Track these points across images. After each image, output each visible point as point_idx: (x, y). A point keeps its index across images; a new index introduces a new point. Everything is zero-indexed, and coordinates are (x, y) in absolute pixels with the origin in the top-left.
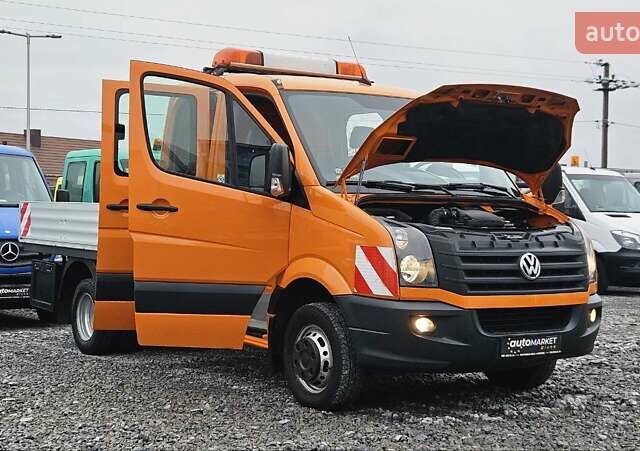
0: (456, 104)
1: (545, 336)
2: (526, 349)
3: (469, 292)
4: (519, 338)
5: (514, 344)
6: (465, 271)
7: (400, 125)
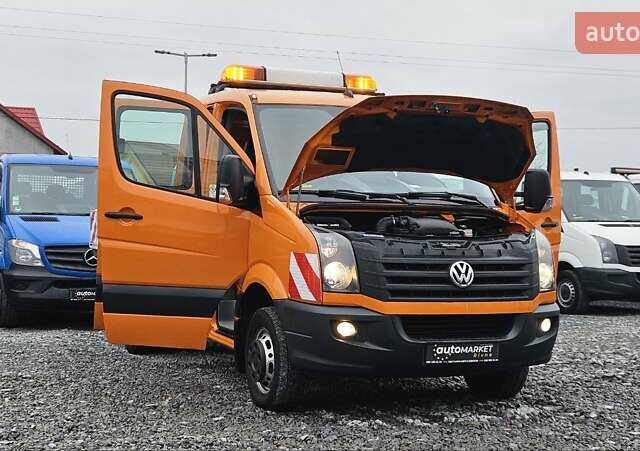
0: (392, 115)
1: (478, 344)
2: (454, 356)
3: (390, 298)
4: (448, 345)
6: (388, 278)
7: (334, 136)
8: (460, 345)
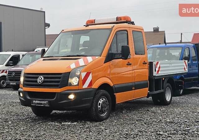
1: (43, 101)
2: (38, 104)
3: (25, 86)
4: (36, 100)
5: (34, 102)
8: (39, 100)
